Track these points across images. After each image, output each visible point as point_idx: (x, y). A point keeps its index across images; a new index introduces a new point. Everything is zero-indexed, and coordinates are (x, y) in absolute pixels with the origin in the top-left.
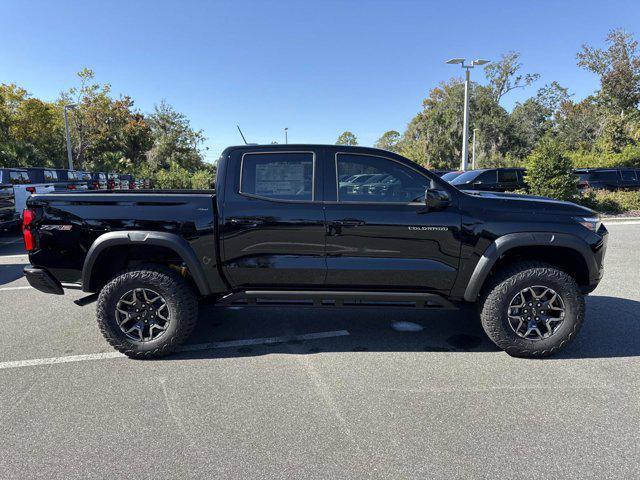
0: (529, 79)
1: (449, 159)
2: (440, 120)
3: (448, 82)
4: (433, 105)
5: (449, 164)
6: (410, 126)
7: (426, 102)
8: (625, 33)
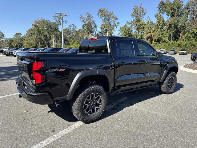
0: (66, 22)
1: (43, 44)
2: (39, 31)
3: (40, 19)
4: (36, 26)
5: (43, 46)
6: (27, 32)
7: (33, 25)
8: (90, 13)
